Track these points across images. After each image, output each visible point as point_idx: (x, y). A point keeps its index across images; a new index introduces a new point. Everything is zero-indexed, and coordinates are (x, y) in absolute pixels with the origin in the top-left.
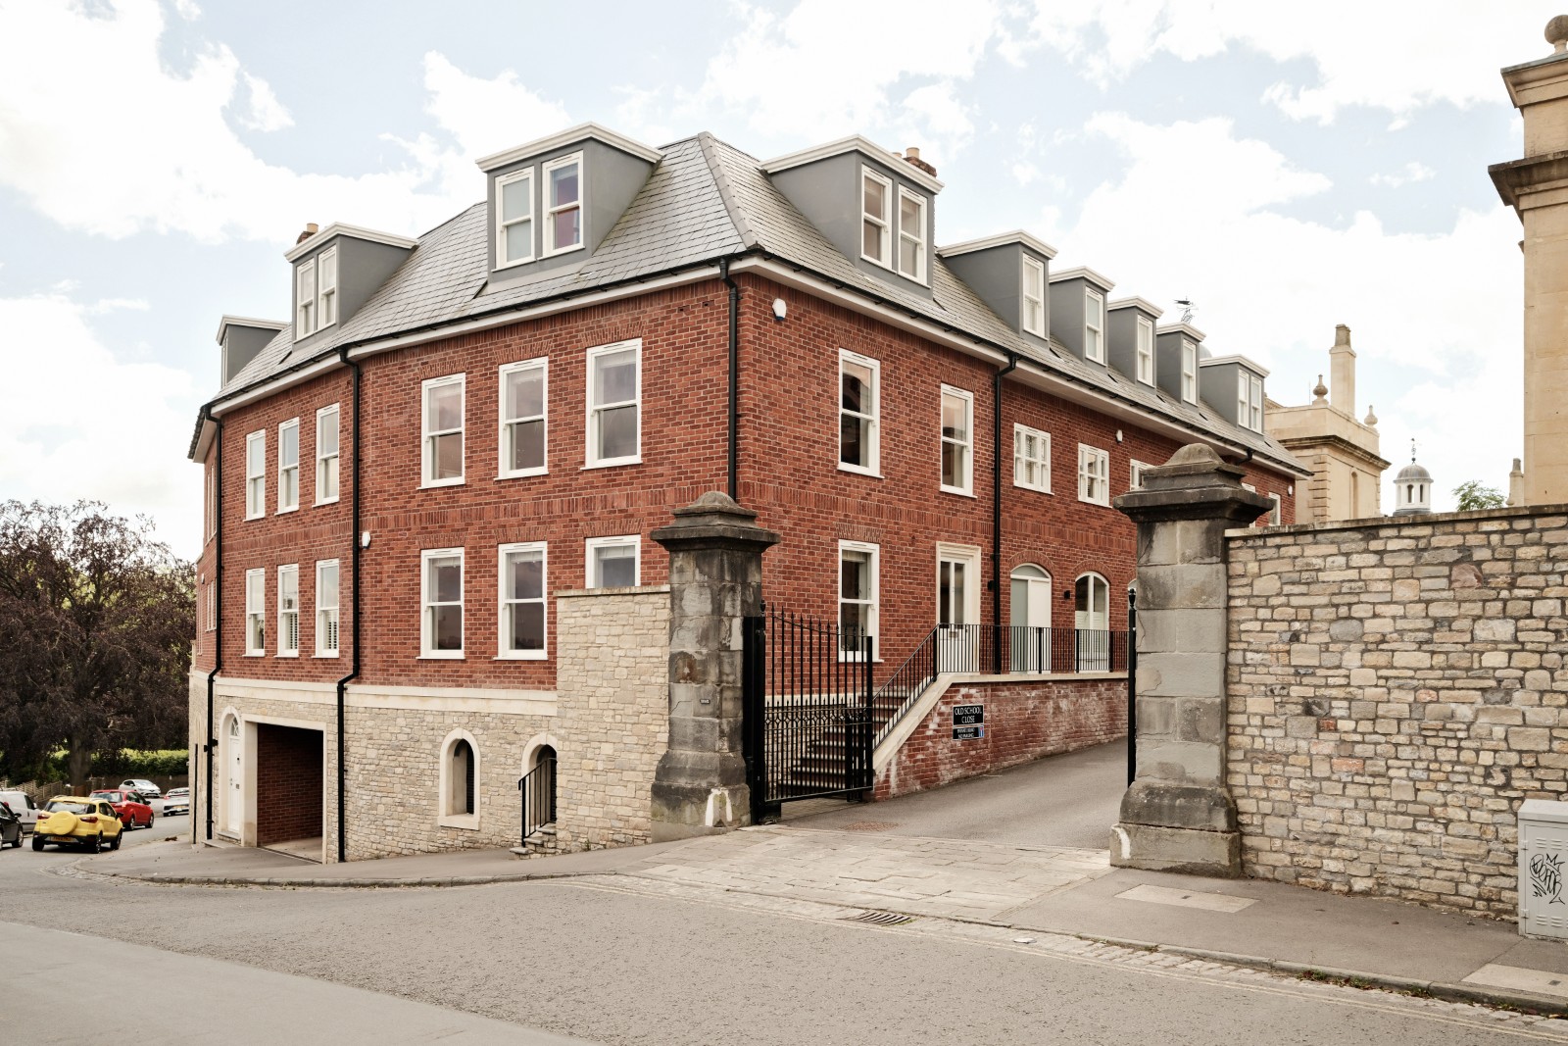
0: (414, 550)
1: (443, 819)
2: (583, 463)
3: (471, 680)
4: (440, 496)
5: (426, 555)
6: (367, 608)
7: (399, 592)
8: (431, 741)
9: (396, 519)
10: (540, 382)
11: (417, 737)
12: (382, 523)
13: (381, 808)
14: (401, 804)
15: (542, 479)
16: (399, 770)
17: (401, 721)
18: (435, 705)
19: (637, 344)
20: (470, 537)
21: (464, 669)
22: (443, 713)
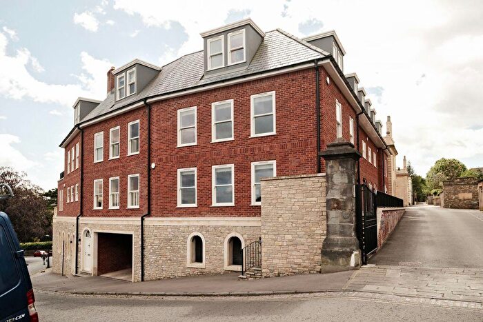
0: (174, 169)
1: (189, 265)
2: (250, 135)
3: (200, 214)
4: (186, 149)
5: (179, 171)
6: (153, 190)
7: (168, 183)
8: (183, 237)
9: (166, 158)
10: (230, 108)
11: (177, 235)
12: (160, 160)
13: (161, 262)
14: (170, 260)
15: (231, 142)
16: (169, 247)
17: (169, 230)
18: (185, 224)
19: (273, 93)
20: (199, 164)
21: (197, 210)
22: (188, 227)
